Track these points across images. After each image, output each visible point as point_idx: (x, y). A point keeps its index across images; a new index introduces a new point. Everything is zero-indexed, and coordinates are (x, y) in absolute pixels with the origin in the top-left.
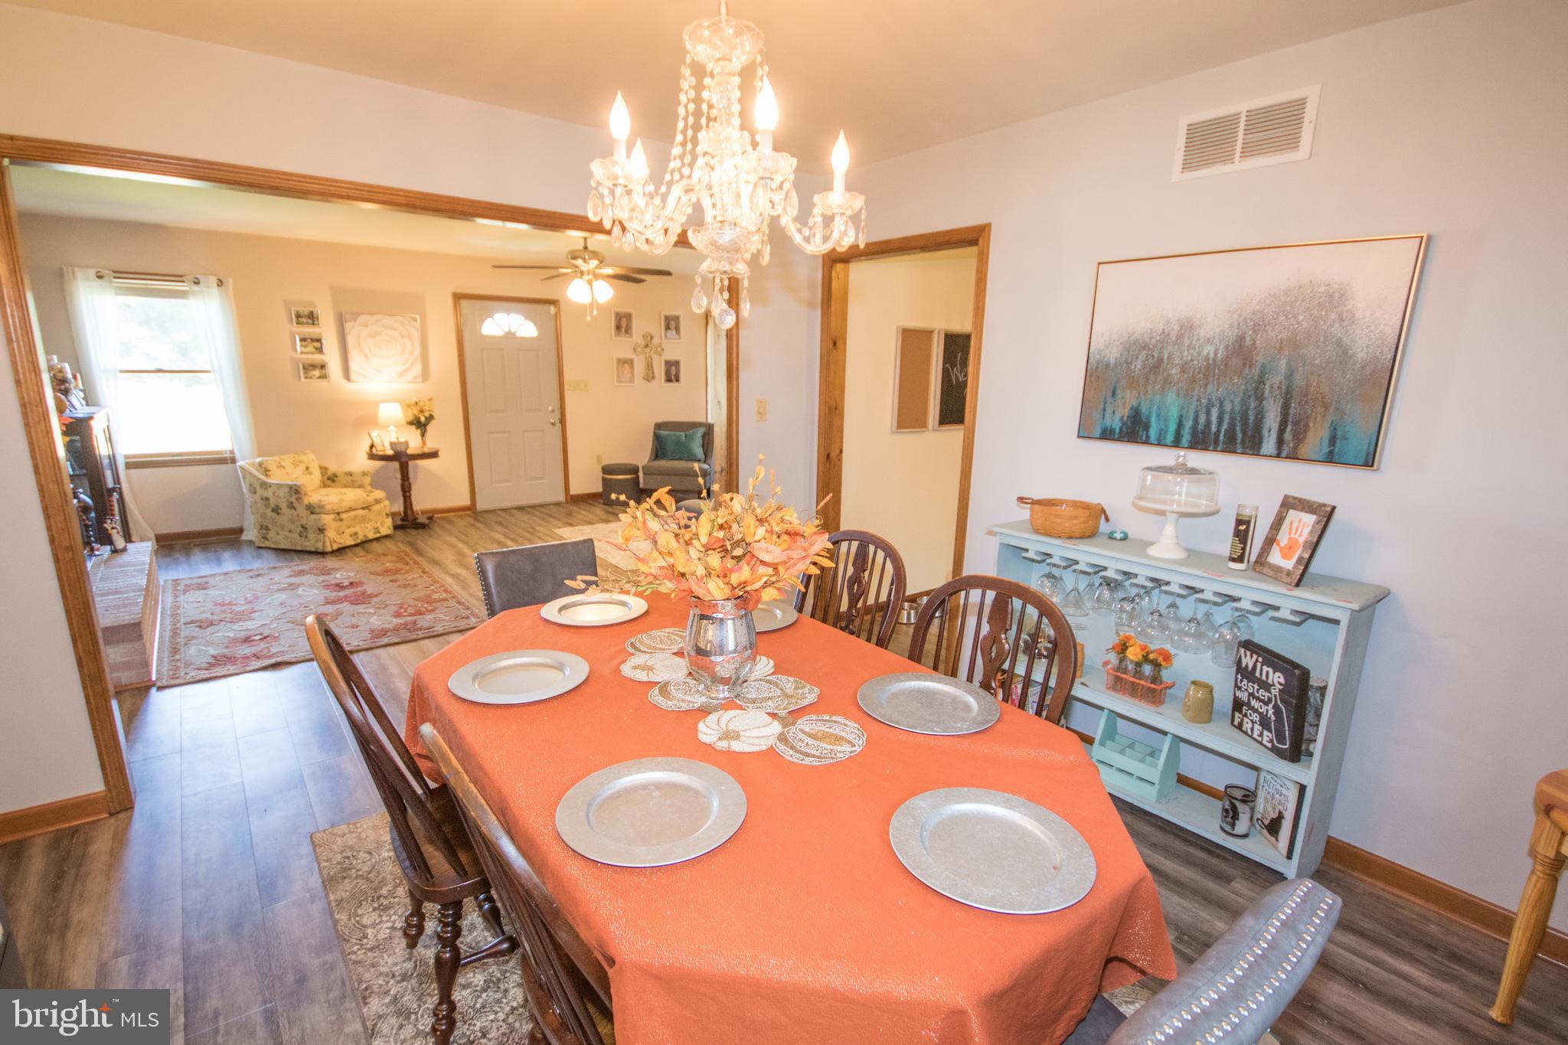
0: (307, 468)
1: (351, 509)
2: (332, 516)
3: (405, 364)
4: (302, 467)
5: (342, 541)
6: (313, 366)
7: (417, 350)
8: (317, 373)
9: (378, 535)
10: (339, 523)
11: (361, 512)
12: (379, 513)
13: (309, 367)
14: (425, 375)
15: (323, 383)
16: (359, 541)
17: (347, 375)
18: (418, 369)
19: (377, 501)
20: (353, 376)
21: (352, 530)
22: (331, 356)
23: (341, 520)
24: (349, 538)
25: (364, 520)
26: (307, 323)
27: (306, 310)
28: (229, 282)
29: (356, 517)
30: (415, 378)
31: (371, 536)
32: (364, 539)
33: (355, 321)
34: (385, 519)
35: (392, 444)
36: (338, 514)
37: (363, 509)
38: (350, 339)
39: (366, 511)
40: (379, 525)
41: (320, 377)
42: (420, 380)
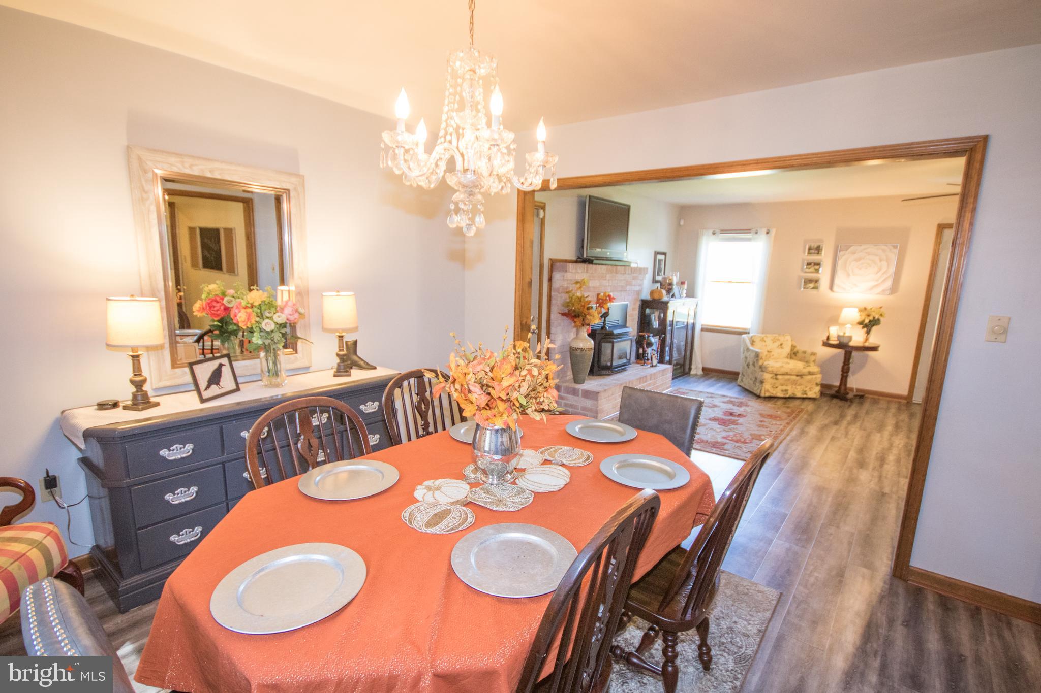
0: (781, 345)
1: (787, 374)
2: (771, 375)
3: (877, 281)
4: (778, 343)
5: (774, 392)
6: (811, 281)
7: (892, 270)
8: (812, 285)
9: (805, 396)
10: (775, 381)
11: (794, 377)
12: (810, 381)
13: (808, 281)
14: (894, 289)
15: (815, 291)
16: (787, 396)
17: (831, 288)
18: (889, 283)
19: (810, 373)
20: (835, 288)
21: (784, 388)
22: (824, 275)
23: (776, 379)
24: (781, 392)
25: (795, 383)
26: (814, 253)
27: (815, 245)
28: (773, 232)
29: (789, 380)
30: (884, 291)
31: (799, 395)
32: (792, 396)
33: (847, 250)
34: (814, 386)
35: (839, 336)
36: (776, 375)
37: (797, 376)
38: (840, 263)
39: (798, 378)
40: (807, 389)
41: (813, 288)
42: (888, 292)
